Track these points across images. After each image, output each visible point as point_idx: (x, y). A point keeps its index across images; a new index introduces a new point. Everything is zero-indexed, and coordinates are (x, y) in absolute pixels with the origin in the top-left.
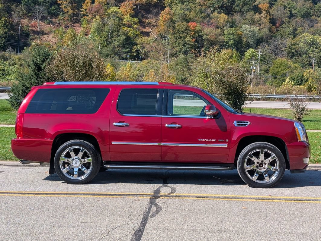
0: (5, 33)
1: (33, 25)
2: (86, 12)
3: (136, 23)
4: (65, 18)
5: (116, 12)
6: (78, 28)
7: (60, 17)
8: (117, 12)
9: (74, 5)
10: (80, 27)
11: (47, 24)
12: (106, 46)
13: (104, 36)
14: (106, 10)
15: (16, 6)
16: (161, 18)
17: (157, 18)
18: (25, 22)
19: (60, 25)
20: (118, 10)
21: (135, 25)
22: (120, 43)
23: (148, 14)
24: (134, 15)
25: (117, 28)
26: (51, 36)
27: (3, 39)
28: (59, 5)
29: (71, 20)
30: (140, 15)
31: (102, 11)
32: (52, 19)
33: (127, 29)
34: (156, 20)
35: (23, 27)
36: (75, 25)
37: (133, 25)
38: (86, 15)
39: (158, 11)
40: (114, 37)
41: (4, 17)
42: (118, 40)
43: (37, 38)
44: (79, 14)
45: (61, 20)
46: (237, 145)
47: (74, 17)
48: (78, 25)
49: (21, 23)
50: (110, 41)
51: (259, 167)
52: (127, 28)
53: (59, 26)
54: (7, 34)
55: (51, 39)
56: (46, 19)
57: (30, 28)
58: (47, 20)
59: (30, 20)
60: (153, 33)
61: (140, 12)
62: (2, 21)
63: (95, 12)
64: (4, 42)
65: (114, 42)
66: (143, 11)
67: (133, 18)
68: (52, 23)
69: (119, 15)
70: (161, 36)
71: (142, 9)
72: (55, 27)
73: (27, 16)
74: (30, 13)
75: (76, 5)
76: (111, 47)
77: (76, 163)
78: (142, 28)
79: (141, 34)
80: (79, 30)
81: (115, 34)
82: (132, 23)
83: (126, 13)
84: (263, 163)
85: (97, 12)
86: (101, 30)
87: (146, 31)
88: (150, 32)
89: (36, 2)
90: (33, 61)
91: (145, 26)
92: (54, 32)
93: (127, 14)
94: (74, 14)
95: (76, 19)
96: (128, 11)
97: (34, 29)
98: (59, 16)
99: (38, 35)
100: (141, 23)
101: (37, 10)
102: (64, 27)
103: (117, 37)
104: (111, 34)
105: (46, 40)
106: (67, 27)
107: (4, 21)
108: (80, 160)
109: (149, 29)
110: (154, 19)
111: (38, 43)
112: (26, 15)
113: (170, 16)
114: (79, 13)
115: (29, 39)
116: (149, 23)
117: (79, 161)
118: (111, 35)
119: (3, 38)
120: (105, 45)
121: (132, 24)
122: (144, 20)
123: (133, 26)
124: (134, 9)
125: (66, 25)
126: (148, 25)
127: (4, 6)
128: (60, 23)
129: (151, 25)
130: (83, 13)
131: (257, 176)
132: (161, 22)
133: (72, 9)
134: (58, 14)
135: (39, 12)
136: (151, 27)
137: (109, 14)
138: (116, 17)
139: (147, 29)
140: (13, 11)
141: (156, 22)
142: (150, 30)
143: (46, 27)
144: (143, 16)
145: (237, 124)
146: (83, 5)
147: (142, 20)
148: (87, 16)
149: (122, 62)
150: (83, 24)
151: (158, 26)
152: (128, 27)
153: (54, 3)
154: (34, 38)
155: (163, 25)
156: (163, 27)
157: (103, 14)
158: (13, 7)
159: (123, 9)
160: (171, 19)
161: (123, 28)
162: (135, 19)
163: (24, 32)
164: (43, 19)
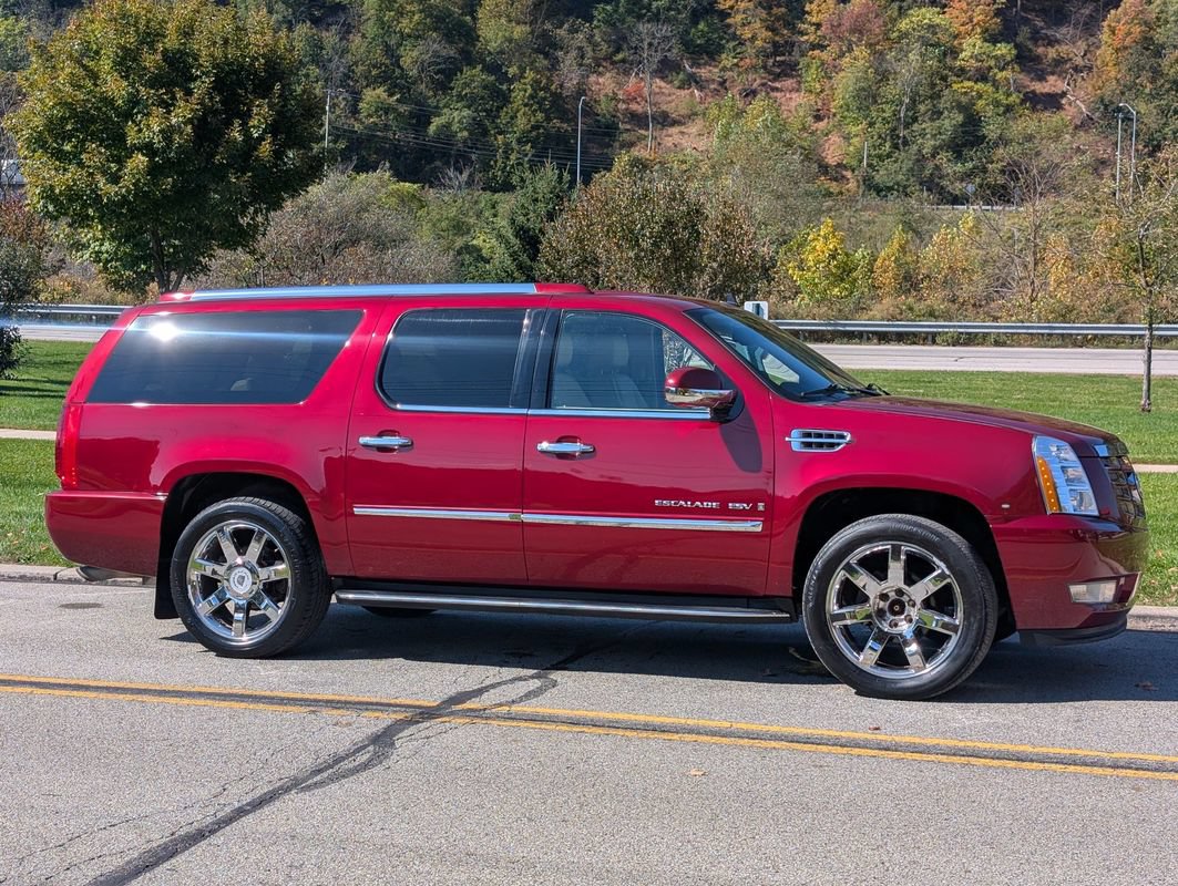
0: (535, 128)
1: (630, 94)
2: (819, 33)
3: (1008, 64)
4: (742, 63)
5: (932, 28)
6: (788, 96)
7: (727, 60)
8: (933, 26)
9: (775, 10)
10: (797, 91)
11: (679, 88)
12: (889, 156)
13: (884, 119)
14: (894, 21)
15: (574, 30)
16: (1105, 36)
17: (1092, 39)
18: (604, 84)
19: (726, 89)
20: (937, 20)
21: (1002, 69)
22: (943, 140)
23: (1055, 25)
24: (1001, 34)
25: (933, 85)
26: (693, 129)
27: (528, 147)
28: (724, 15)
29: (765, 67)
30: (1025, 32)
31: (876, 27)
32: (699, 66)
33: (971, 88)
34: (1089, 46)
35: (596, 101)
36: (777, 85)
37: (996, 70)
38: (818, 44)
39: (1097, 10)
40: (920, 119)
41: (531, 70)
42: (934, 132)
43: (646, 137)
44: (793, 44)
45: (731, 69)
46: (797, 526)
47: (775, 54)
48: (789, 83)
49: (590, 90)
50: (904, 137)
51: (888, 614)
52: (970, 84)
53: (723, 91)
54: (541, 131)
55: (691, 142)
56: (677, 68)
57: (622, 106)
58: (678, 74)
59: (621, 78)
60: (1072, 99)
61: (1026, 21)
62: (525, 84)
63: (853, 31)
64: (530, 161)
65: (921, 141)
66: (1037, 16)
67: (994, 44)
68: (697, 82)
69: (944, 38)
70: (1106, 106)
71: (1034, 10)
72: (706, 95)
73: (611, 64)
74: (619, 53)
75: (783, 10)
76: (905, 159)
77: (241, 580)
78: (1032, 80)
79: (1023, 102)
80: (796, 102)
81: (922, 108)
82: (992, 63)
83: (969, 27)
84: (905, 598)
85: (858, 30)
86: (874, 97)
87: (1046, 90)
88: (1064, 94)
89: (644, 11)
90: (513, 222)
91: (1042, 71)
92: (704, 114)
93: (973, 30)
94: (775, 44)
95: (783, 62)
96: (975, 21)
97: (634, 107)
98: (724, 56)
99: (647, 129)
100: (1025, 60)
101: (642, 41)
102: (740, 94)
103: (932, 120)
104: (907, 110)
105: (676, 146)
106: (750, 94)
107: (532, 86)
108: (252, 571)
109: (1059, 82)
110: (1079, 43)
111: (648, 156)
112: (609, 58)
113: (1143, 28)
114: (796, 38)
115: (617, 144)
116: (1059, 62)
117: (249, 573)
118: (910, 114)
119: (527, 142)
120: (885, 153)
121: (990, 68)
122: (1040, 50)
123: (995, 75)
124: (998, 9)
125: (747, 87)
126: (1056, 66)
127: (532, 32)
128: (725, 81)
129: (1068, 66)
130: (806, 37)
131: (876, 651)
132: (1105, 53)
133: (768, 28)
134: (720, 49)
135: (650, 45)
136: (1069, 76)
137: (904, 35)
138: (931, 45)
139: (1052, 84)
140: (562, 49)
141: (1088, 55)
142: (1065, 87)
143: (674, 98)
144: (1036, 37)
145: (803, 443)
146: (807, 9)
147: (1030, 50)
148: (822, 47)
149: (947, 211)
150: (809, 79)
151: (1095, 69)
152: (976, 82)
153: (707, 10)
154: (634, 139)
155: (1115, 65)
156: (1113, 74)
157: (881, 37)
158: (562, 32)
159: (956, 13)
160: (1146, 38)
161: (955, 86)
162: (1003, 49)
163: (599, 121)
164: (666, 68)
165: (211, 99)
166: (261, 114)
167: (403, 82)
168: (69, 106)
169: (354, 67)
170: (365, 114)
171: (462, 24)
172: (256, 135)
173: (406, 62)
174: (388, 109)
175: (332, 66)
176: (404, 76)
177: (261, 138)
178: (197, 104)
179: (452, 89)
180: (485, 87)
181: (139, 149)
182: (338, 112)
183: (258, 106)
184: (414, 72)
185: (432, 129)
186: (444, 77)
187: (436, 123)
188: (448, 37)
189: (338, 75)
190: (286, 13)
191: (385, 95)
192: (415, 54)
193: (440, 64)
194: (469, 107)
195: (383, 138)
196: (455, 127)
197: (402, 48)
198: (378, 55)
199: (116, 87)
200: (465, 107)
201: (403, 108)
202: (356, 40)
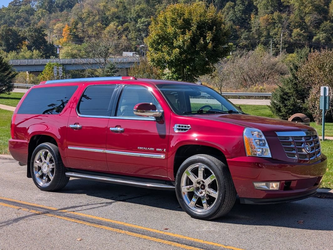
84: (204, 184)
145: (178, 129)
165: (196, 32)
166: (209, 36)
167: (306, 27)
168: (159, 36)
169: (291, 23)
170: (294, 36)
171: (323, 9)
172: (208, 42)
173: (306, 21)
174: (301, 35)
175: (284, 23)
176: (306, 24)
177: (209, 43)
178: (192, 33)
179: (320, 28)
180: (330, 27)
181: (177, 47)
182: (286, 36)
183: (209, 33)
184: (309, 24)
185: (314, 40)
186: (317, 24)
187: (315, 38)
188: (320, 13)
189: (286, 26)
190: (271, 9)
191: (300, 31)
192: (309, 18)
193: (316, 21)
194: (325, 33)
195: (299, 43)
196: (321, 39)
197: (305, 17)
198: (298, 19)
199: (170, 30)
200: (324, 33)
201: (305, 34)
202: (292, 15)
